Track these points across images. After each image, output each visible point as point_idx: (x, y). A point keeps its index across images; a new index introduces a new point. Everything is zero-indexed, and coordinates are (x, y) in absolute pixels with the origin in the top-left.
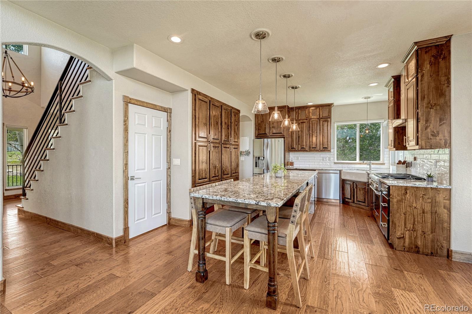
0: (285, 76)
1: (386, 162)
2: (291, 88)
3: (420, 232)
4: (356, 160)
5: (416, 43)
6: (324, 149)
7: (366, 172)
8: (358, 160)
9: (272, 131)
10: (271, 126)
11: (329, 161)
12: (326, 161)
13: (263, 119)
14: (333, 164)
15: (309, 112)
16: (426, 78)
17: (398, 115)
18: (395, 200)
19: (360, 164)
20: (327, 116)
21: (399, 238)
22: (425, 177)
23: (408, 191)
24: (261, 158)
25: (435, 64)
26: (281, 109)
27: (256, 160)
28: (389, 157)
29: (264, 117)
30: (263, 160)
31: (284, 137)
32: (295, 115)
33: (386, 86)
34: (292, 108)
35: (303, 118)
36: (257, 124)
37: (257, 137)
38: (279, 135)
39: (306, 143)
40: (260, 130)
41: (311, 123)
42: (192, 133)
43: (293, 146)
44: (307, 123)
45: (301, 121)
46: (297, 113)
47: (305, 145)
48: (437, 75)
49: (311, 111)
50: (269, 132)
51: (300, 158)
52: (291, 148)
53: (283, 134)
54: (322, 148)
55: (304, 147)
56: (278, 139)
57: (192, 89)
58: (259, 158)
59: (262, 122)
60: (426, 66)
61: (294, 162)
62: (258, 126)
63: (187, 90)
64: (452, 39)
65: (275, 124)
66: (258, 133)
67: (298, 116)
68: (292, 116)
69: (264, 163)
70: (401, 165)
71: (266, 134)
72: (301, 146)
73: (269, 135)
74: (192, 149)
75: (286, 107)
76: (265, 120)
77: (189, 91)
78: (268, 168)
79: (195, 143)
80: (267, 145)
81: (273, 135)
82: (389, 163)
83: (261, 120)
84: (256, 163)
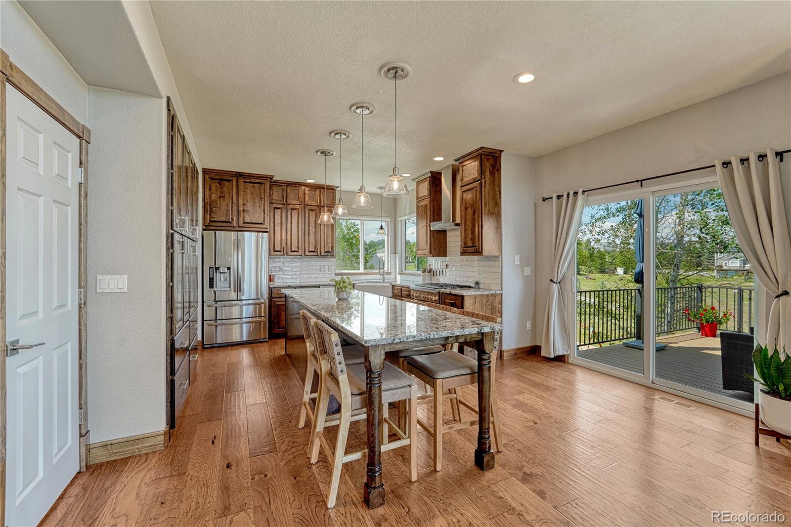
1: (392, 271)
2: (319, 153)
4: (359, 270)
5: (480, 148)
6: (326, 254)
7: (390, 284)
8: (362, 270)
9: (243, 219)
10: (241, 209)
11: (328, 272)
12: (325, 271)
13: (221, 193)
14: (334, 276)
15: (305, 194)
16: (487, 185)
19: (366, 274)
20: (330, 205)
22: (473, 285)
24: (221, 270)
25: (492, 173)
26: (261, 181)
27: (211, 273)
28: (395, 264)
29: (225, 189)
30: (225, 273)
31: (267, 232)
32: (281, 194)
33: (413, 180)
34: (276, 182)
35: (295, 202)
36: (209, 201)
37: (208, 228)
38: (256, 227)
39: (300, 244)
40: (216, 213)
41: (307, 211)
42: (168, 208)
43: (278, 248)
44: (300, 210)
45: (291, 206)
46: (285, 192)
47: (298, 247)
48: (494, 185)
49: (307, 192)
50: (235, 219)
51: (285, 269)
52: (274, 251)
53: (264, 226)
54: (323, 252)
55: (296, 250)
56: (257, 233)
57: (168, 99)
58: (217, 269)
59: (220, 197)
60: (488, 174)
61: (274, 276)
62: (210, 205)
63: (161, 97)
64: (503, 154)
65: (249, 207)
66: (210, 218)
67: (287, 196)
68: (276, 195)
69: (228, 279)
70: (427, 273)
71: (230, 223)
72: (291, 248)
73: (235, 225)
74: (168, 249)
75: (271, 178)
76: (227, 195)
77: (164, 101)
78: (239, 288)
79: (172, 234)
80: (238, 245)
81: (245, 225)
82: (395, 272)
83: (219, 193)
84: (211, 280)
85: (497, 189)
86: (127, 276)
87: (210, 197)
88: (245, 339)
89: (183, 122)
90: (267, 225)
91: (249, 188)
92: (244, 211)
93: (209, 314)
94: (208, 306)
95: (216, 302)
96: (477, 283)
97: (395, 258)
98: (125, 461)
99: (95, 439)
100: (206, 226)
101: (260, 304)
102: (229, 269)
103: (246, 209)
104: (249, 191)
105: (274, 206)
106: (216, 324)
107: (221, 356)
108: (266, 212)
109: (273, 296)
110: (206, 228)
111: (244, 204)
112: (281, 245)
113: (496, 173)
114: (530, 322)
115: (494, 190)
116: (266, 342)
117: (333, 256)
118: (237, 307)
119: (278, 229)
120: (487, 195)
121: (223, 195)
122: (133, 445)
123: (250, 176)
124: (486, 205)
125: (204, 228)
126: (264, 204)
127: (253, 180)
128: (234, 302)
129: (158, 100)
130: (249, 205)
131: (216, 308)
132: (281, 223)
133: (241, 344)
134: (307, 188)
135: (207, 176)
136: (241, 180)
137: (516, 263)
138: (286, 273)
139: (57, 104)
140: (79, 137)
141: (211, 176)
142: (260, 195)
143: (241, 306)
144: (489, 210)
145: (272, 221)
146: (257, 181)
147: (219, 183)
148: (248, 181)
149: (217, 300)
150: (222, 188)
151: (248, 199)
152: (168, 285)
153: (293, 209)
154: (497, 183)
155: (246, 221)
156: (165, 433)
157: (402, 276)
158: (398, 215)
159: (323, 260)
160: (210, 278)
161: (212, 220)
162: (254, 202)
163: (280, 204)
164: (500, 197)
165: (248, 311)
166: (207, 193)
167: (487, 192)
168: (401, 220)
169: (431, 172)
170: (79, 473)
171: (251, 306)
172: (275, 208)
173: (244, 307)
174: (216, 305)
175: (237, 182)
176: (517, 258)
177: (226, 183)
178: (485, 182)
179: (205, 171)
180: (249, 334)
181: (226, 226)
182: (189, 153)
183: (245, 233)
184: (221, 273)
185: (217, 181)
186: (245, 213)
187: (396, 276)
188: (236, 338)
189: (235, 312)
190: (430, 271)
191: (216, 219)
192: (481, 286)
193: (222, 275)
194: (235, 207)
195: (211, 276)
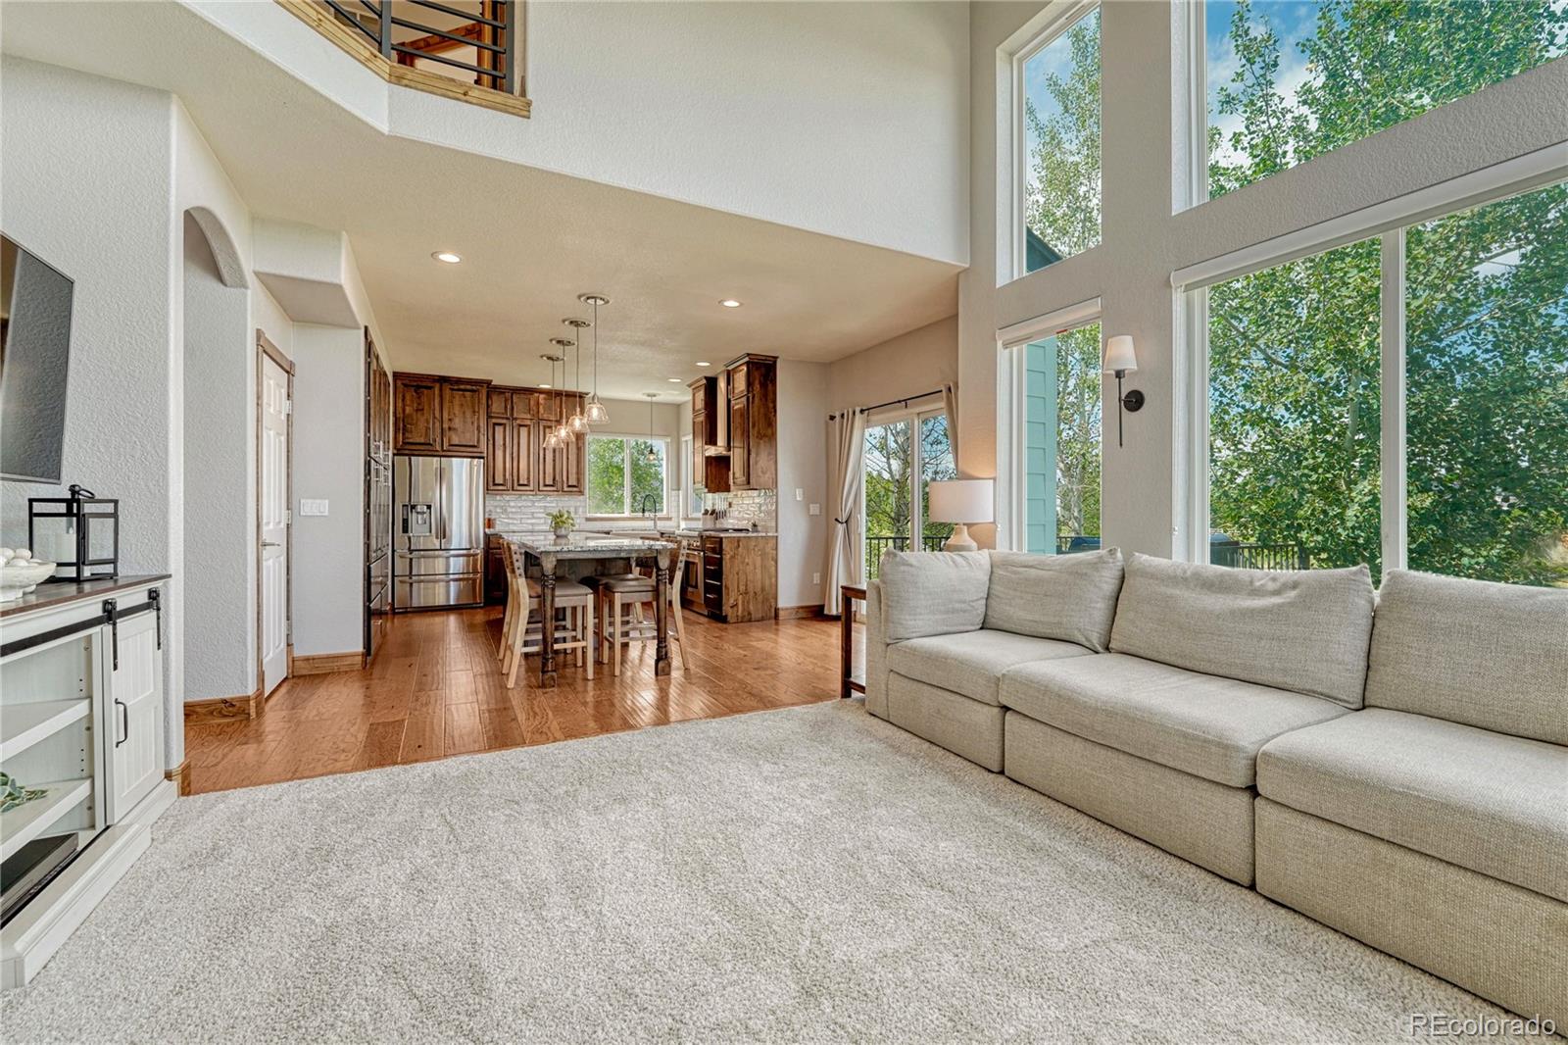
0: (559, 342)
1: (673, 515)
2: (544, 359)
3: (752, 594)
4: (623, 513)
5: (748, 355)
6: (570, 488)
8: (627, 514)
9: (449, 440)
10: (446, 426)
13: (419, 404)
14: (584, 521)
15: (538, 404)
16: (757, 400)
17: (712, 440)
18: (728, 556)
19: (631, 518)
21: (732, 607)
22: (751, 526)
23: (741, 544)
24: (419, 508)
25: (763, 385)
26: (474, 387)
27: (405, 513)
28: (678, 506)
29: (424, 399)
30: (424, 513)
31: (483, 458)
32: (503, 405)
33: (690, 386)
34: (496, 387)
35: (525, 416)
36: (402, 415)
37: (400, 452)
38: (469, 451)
39: (532, 474)
40: (411, 432)
41: (541, 428)
42: (365, 435)
43: (499, 480)
44: (532, 428)
45: (518, 422)
46: (510, 402)
47: (528, 478)
48: (766, 400)
49: (541, 401)
50: (438, 440)
51: (509, 510)
52: (491, 485)
53: (479, 450)
54: (565, 485)
55: (526, 483)
56: (469, 460)
57: (366, 328)
58: (413, 507)
59: (417, 410)
60: (757, 386)
61: (495, 519)
62: (403, 421)
63: (359, 328)
64: (778, 361)
65: (457, 423)
66: (403, 439)
67: (512, 408)
68: (497, 406)
69: (428, 522)
70: (708, 516)
71: (430, 444)
72: (518, 480)
73: (438, 448)
74: (365, 476)
75: (488, 383)
76: (426, 407)
77: (363, 330)
78: (443, 533)
79: (369, 461)
80: (441, 474)
81: (451, 448)
82: (678, 517)
83: (415, 405)
84: (405, 522)
85: (771, 405)
86: (327, 501)
87: (404, 410)
88: (452, 603)
89: (379, 347)
90: (483, 447)
91: (457, 397)
92: (450, 429)
93: (401, 567)
94: (401, 557)
95: (411, 551)
96: (755, 525)
97: (679, 496)
98: (326, 675)
99: (298, 653)
100: (398, 450)
101: (475, 555)
102: (429, 507)
103: (452, 425)
104: (457, 402)
105: (494, 421)
106: (410, 581)
107: (420, 623)
108: (482, 430)
109: (492, 546)
110: (398, 452)
111: (450, 420)
112: (505, 475)
113: (770, 385)
114: (819, 574)
115: (766, 406)
116: (481, 607)
117: (581, 493)
118: (441, 559)
119: (499, 454)
120: (756, 414)
121: (420, 407)
122: (333, 662)
123: (459, 381)
124: (754, 426)
125: (395, 452)
126: (478, 419)
127: (462, 387)
128: (437, 552)
129: (355, 331)
130: (457, 420)
131: (411, 559)
132: (504, 444)
133: (447, 609)
134: (542, 396)
135: (399, 383)
136: (447, 388)
137: (798, 499)
138: (511, 516)
139: (281, 354)
140: (287, 372)
141: (404, 382)
142: (473, 407)
143: (448, 558)
144: (759, 432)
145: (491, 442)
146: (469, 387)
147: (415, 391)
148: (456, 387)
149: (412, 548)
150: (419, 398)
151: (457, 412)
152: (365, 511)
153: (520, 426)
154: (771, 396)
155: (453, 443)
156: (363, 655)
157: (688, 522)
158: (681, 433)
159: (566, 498)
160: (404, 520)
161: (407, 441)
162: (464, 417)
163: (503, 418)
164: (775, 415)
165: (457, 565)
166: (400, 404)
167: (756, 409)
168: (686, 441)
169: (706, 378)
170: (286, 679)
171: (461, 558)
172: (495, 424)
173: (452, 559)
174: (411, 556)
175: (441, 390)
176: (799, 492)
177: (426, 391)
178: (753, 398)
179: (396, 375)
180: (458, 597)
181: (427, 450)
182: (377, 358)
183: (454, 459)
184: (418, 513)
185: (413, 389)
186: (452, 432)
187: (679, 523)
188: (440, 601)
189: (439, 566)
190: (713, 512)
191: (411, 441)
192: (759, 528)
193: (420, 516)
194: (437, 424)
195: (405, 517)
